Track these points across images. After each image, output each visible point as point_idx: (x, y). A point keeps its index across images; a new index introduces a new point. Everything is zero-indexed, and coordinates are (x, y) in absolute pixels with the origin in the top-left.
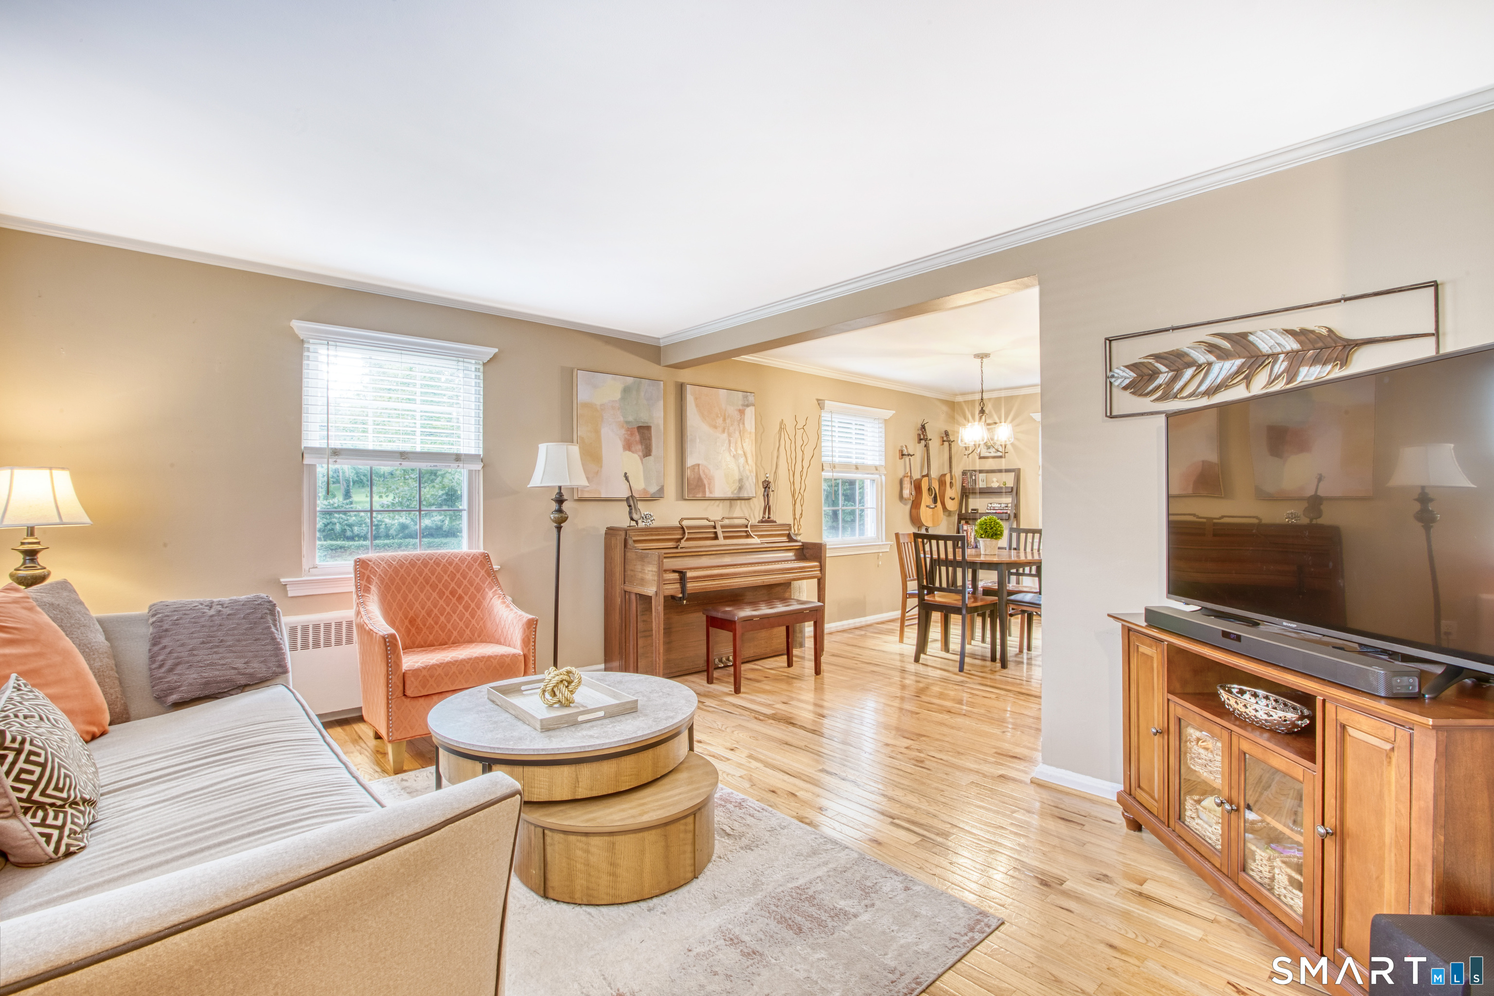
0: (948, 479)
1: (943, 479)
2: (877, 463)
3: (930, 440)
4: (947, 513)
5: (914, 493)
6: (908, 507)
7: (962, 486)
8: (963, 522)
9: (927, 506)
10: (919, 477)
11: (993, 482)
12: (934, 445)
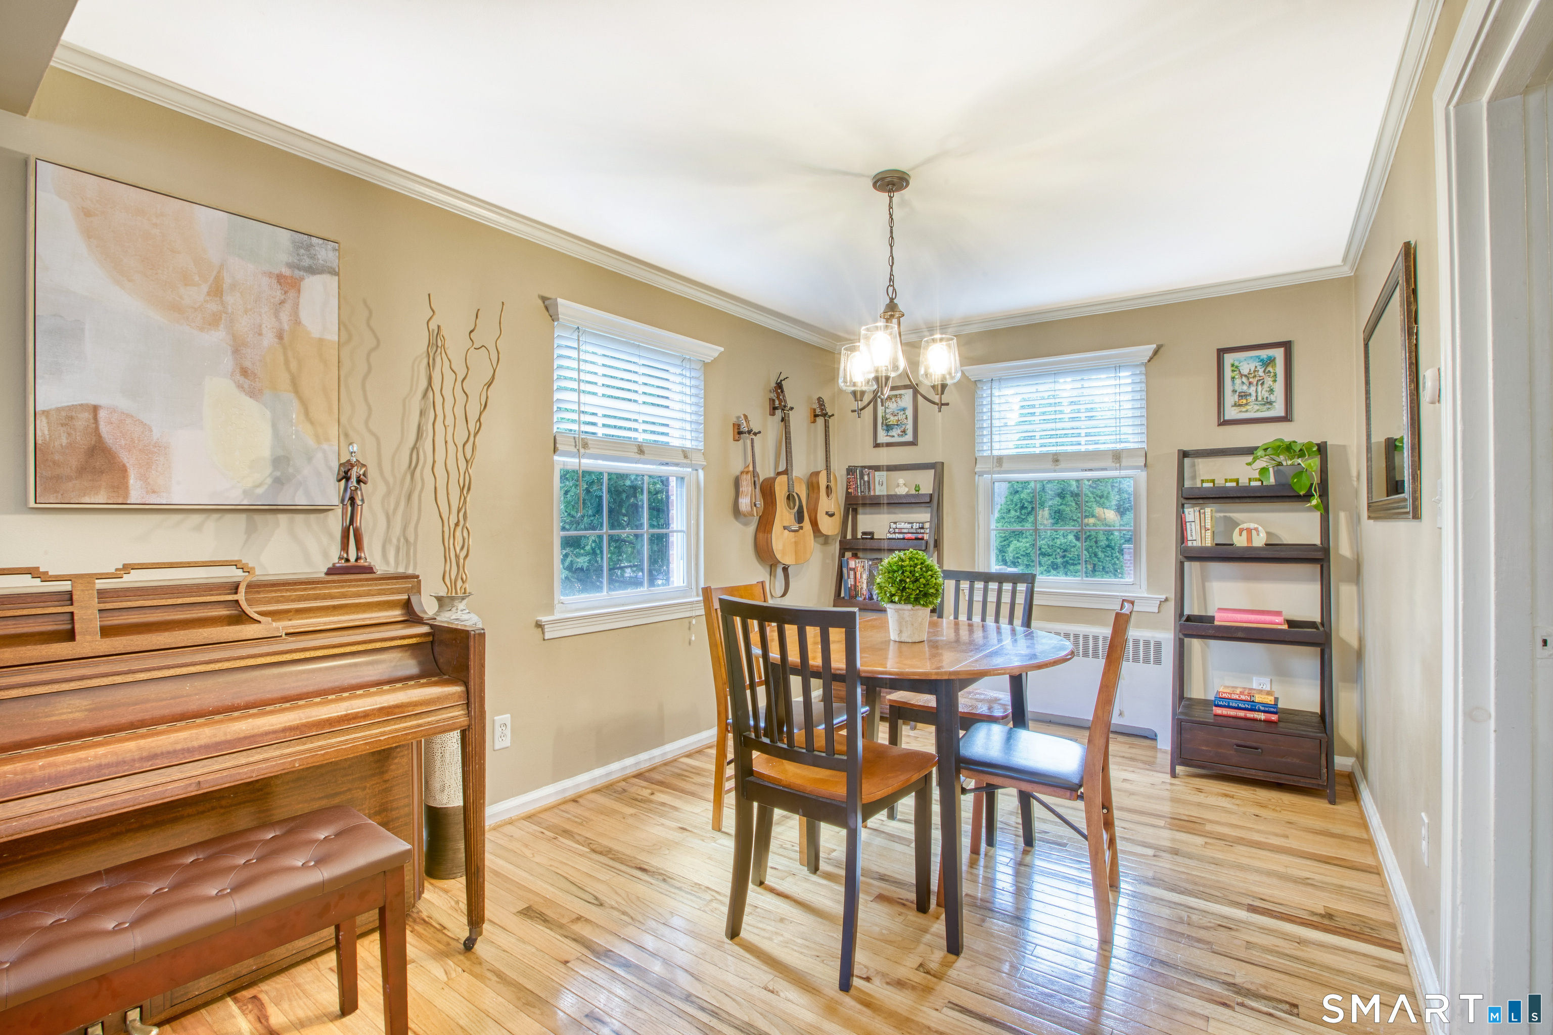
0: (823, 481)
1: (814, 480)
2: (688, 444)
3: (792, 409)
4: (821, 540)
5: (760, 503)
6: (752, 528)
7: (848, 493)
8: (848, 554)
9: (785, 528)
10: (772, 474)
11: (898, 486)
12: (799, 419)
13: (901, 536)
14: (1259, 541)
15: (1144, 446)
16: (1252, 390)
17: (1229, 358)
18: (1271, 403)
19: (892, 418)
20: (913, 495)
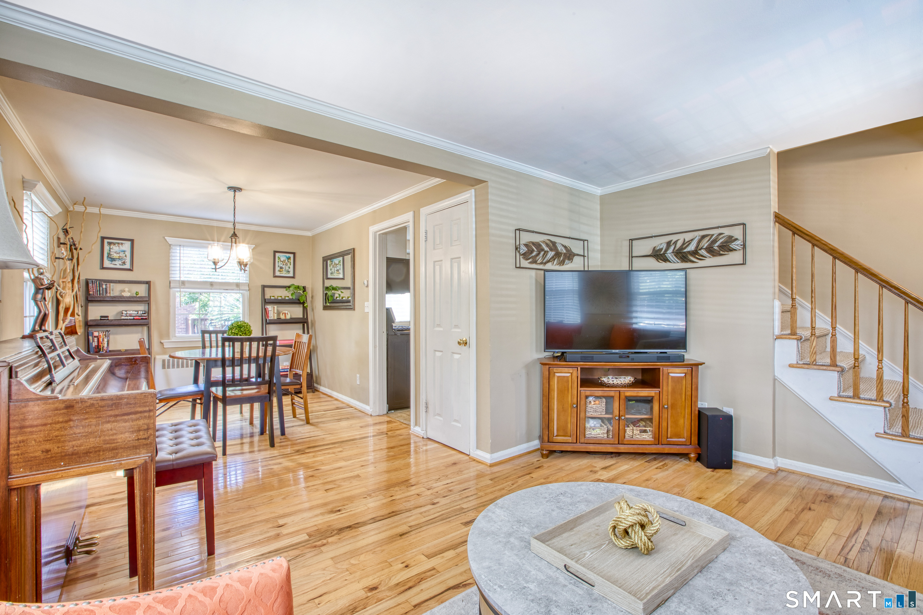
11: (125, 291)
13: (132, 318)
14: (288, 317)
15: (248, 282)
16: (284, 267)
17: (277, 255)
18: (289, 272)
19: (115, 255)
20: (134, 297)
